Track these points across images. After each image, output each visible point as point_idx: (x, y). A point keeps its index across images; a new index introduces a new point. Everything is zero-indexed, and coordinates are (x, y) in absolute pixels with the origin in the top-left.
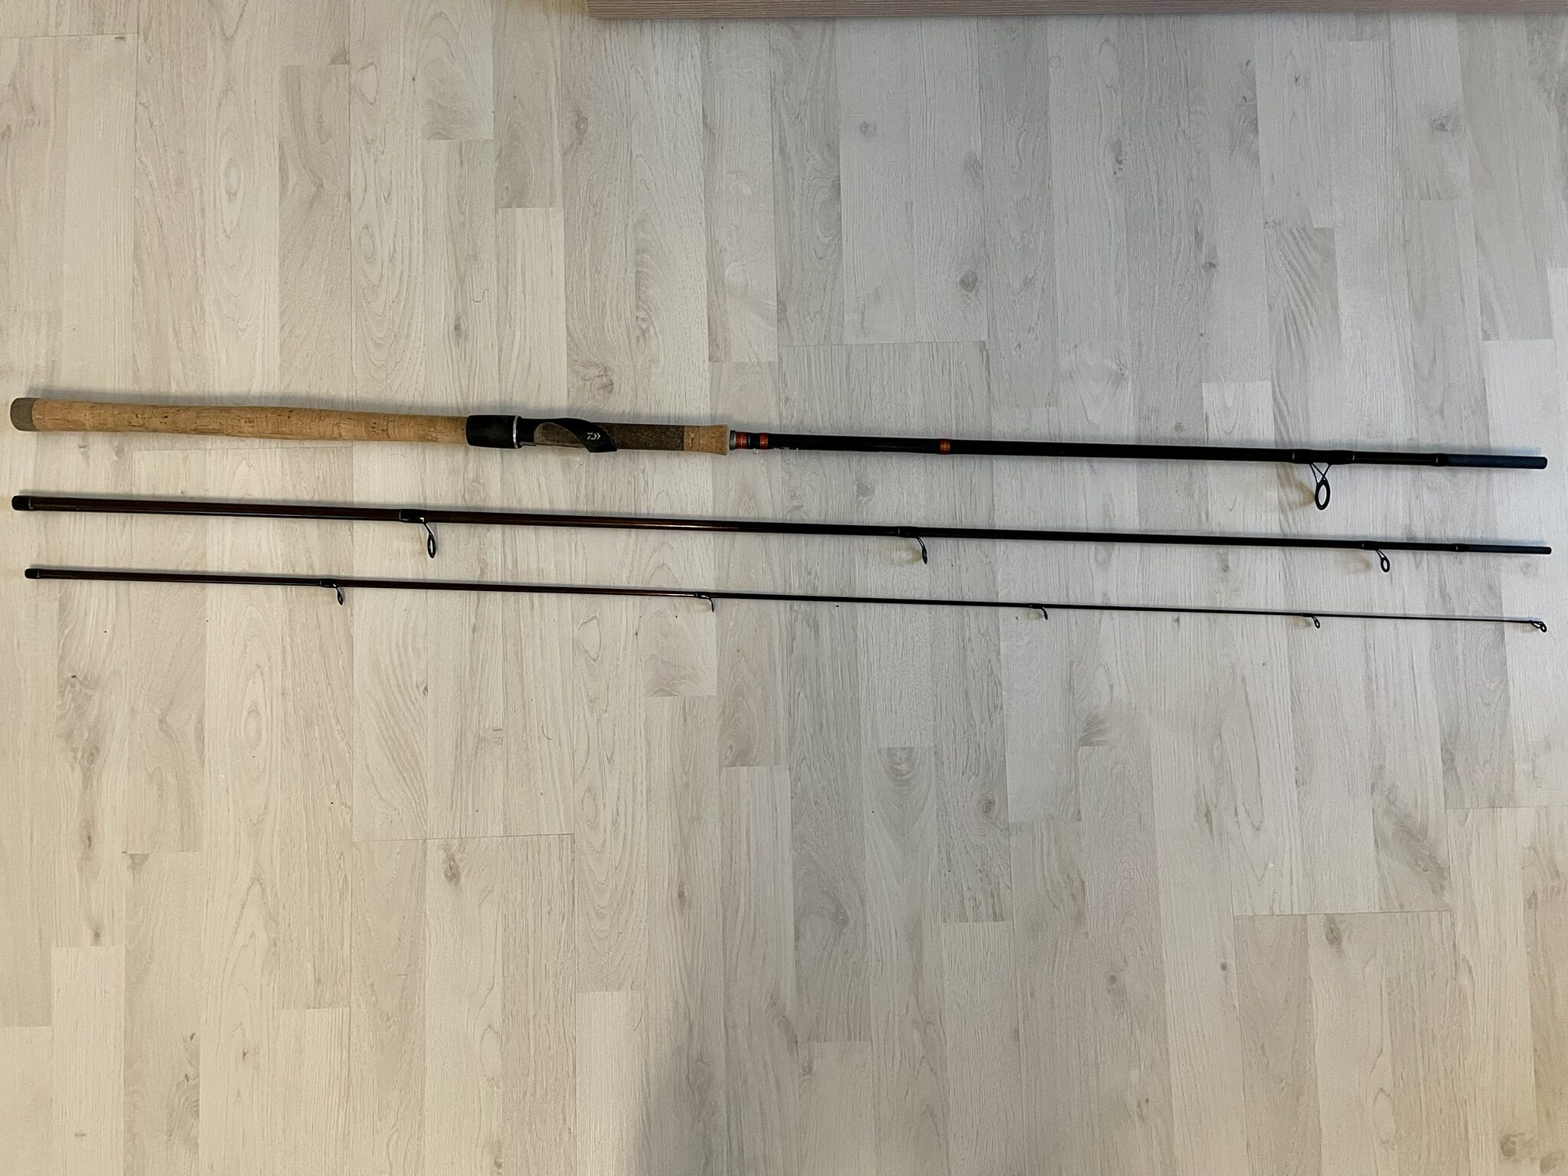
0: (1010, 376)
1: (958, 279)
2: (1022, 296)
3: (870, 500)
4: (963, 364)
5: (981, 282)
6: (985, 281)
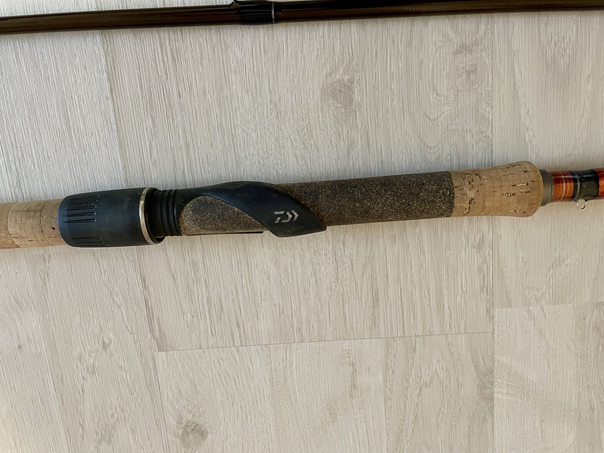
1: (209, 437)
5: (175, 435)
6: (170, 436)
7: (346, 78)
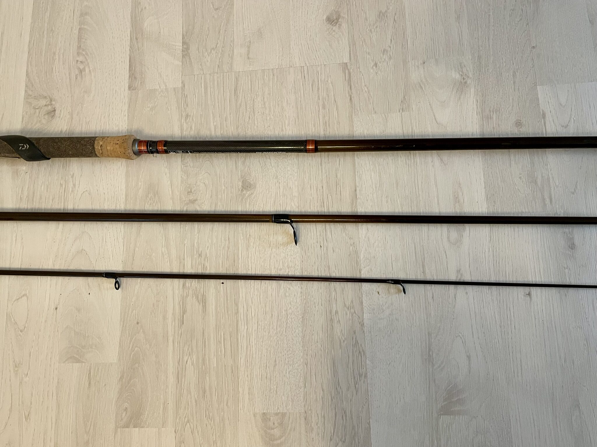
0: (368, 88)
1: (325, 17)
2: (377, 27)
3: (252, 194)
4: (329, 82)
5: (343, 18)
6: (347, 17)
7: (244, 192)
